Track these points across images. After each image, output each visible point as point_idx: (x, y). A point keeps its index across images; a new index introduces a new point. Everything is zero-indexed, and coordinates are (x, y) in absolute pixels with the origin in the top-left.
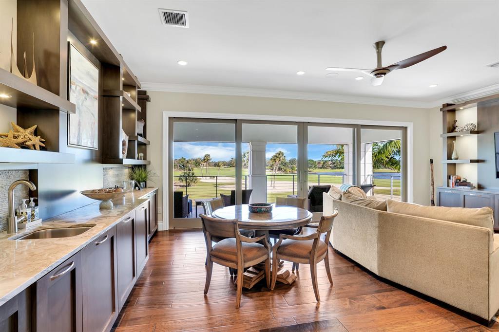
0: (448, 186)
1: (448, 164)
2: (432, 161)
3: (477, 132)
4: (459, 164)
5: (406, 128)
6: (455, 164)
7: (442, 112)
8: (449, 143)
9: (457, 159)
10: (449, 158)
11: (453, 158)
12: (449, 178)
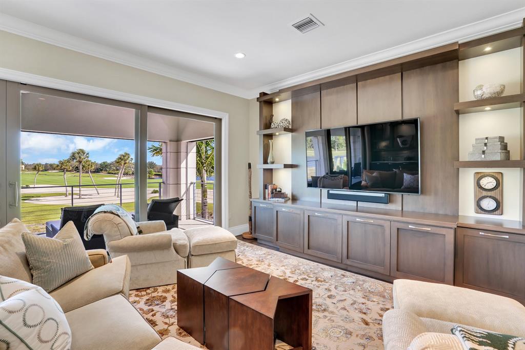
0: (265, 198)
1: (264, 169)
2: (250, 165)
3: (291, 131)
4: (275, 169)
5: (220, 120)
6: (271, 170)
7: (258, 103)
8: (266, 142)
9: (273, 163)
10: (265, 162)
11: (269, 161)
12: (265, 187)
